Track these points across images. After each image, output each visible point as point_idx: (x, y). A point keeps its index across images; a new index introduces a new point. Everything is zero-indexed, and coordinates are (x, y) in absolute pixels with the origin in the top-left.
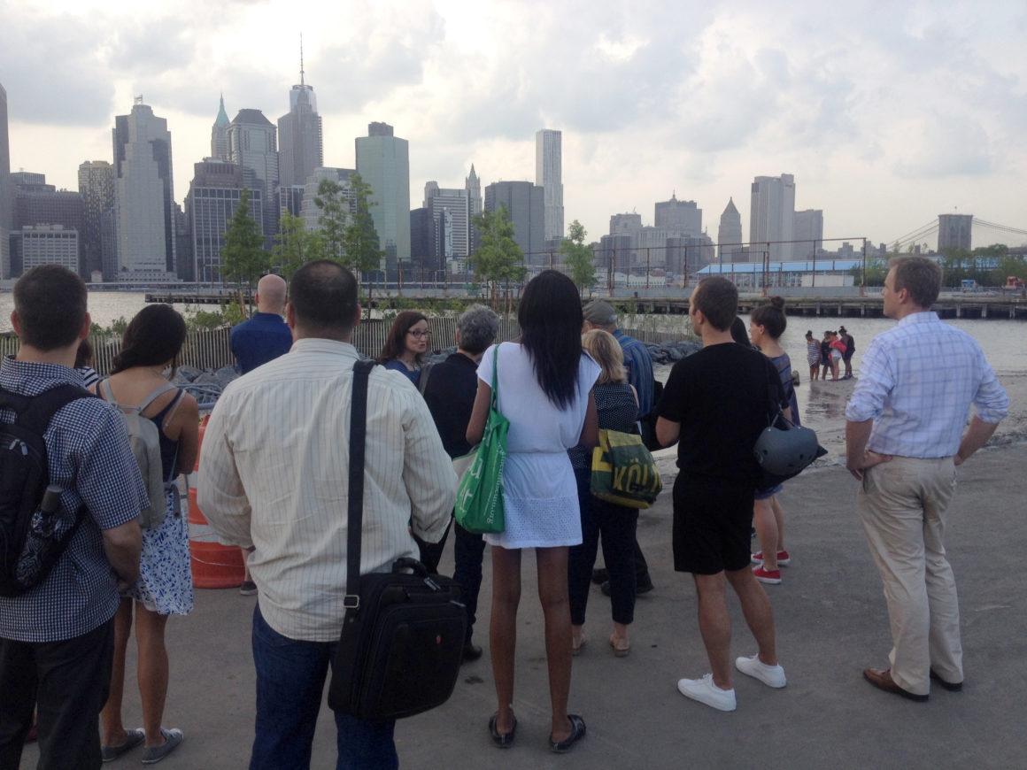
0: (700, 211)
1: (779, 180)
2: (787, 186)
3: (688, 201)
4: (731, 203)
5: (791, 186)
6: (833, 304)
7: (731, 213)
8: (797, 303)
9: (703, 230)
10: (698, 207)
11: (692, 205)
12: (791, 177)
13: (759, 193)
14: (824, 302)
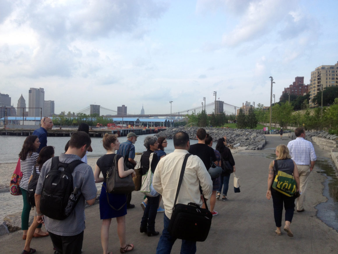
0: (10, 98)
1: (39, 90)
2: (41, 92)
3: (5, 94)
4: (22, 96)
5: (43, 92)
6: (27, 131)
7: (22, 99)
8: (14, 131)
9: (12, 105)
10: (10, 97)
11: (7, 96)
12: (43, 89)
13: (32, 94)
14: (24, 130)
